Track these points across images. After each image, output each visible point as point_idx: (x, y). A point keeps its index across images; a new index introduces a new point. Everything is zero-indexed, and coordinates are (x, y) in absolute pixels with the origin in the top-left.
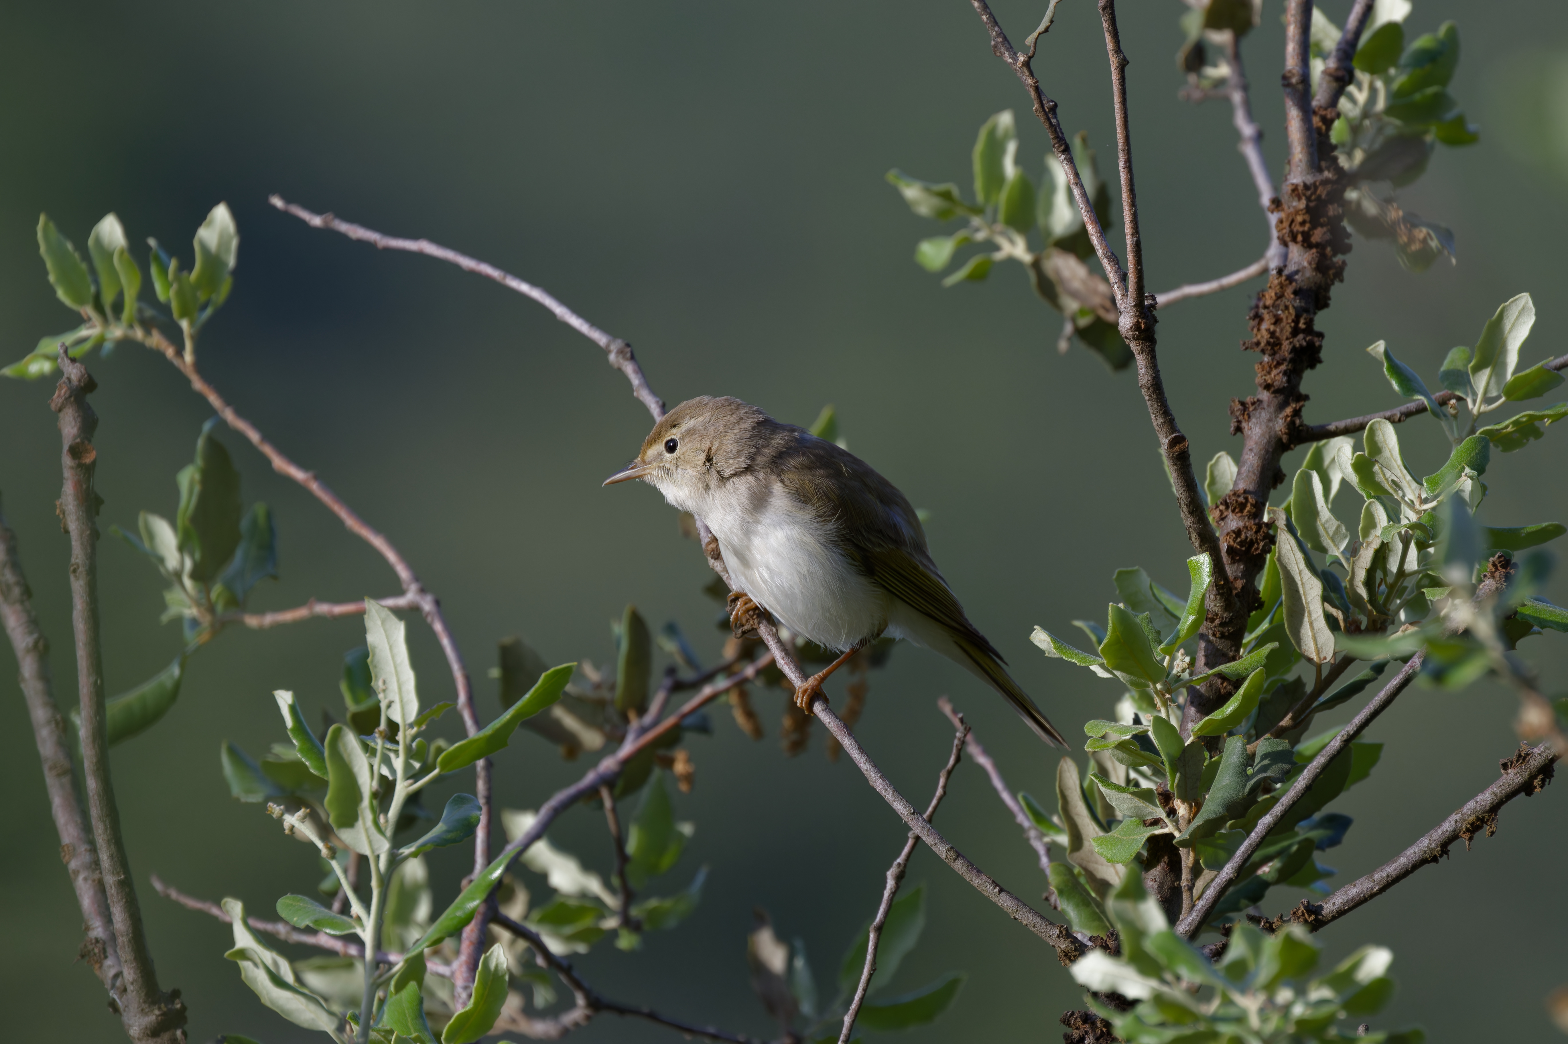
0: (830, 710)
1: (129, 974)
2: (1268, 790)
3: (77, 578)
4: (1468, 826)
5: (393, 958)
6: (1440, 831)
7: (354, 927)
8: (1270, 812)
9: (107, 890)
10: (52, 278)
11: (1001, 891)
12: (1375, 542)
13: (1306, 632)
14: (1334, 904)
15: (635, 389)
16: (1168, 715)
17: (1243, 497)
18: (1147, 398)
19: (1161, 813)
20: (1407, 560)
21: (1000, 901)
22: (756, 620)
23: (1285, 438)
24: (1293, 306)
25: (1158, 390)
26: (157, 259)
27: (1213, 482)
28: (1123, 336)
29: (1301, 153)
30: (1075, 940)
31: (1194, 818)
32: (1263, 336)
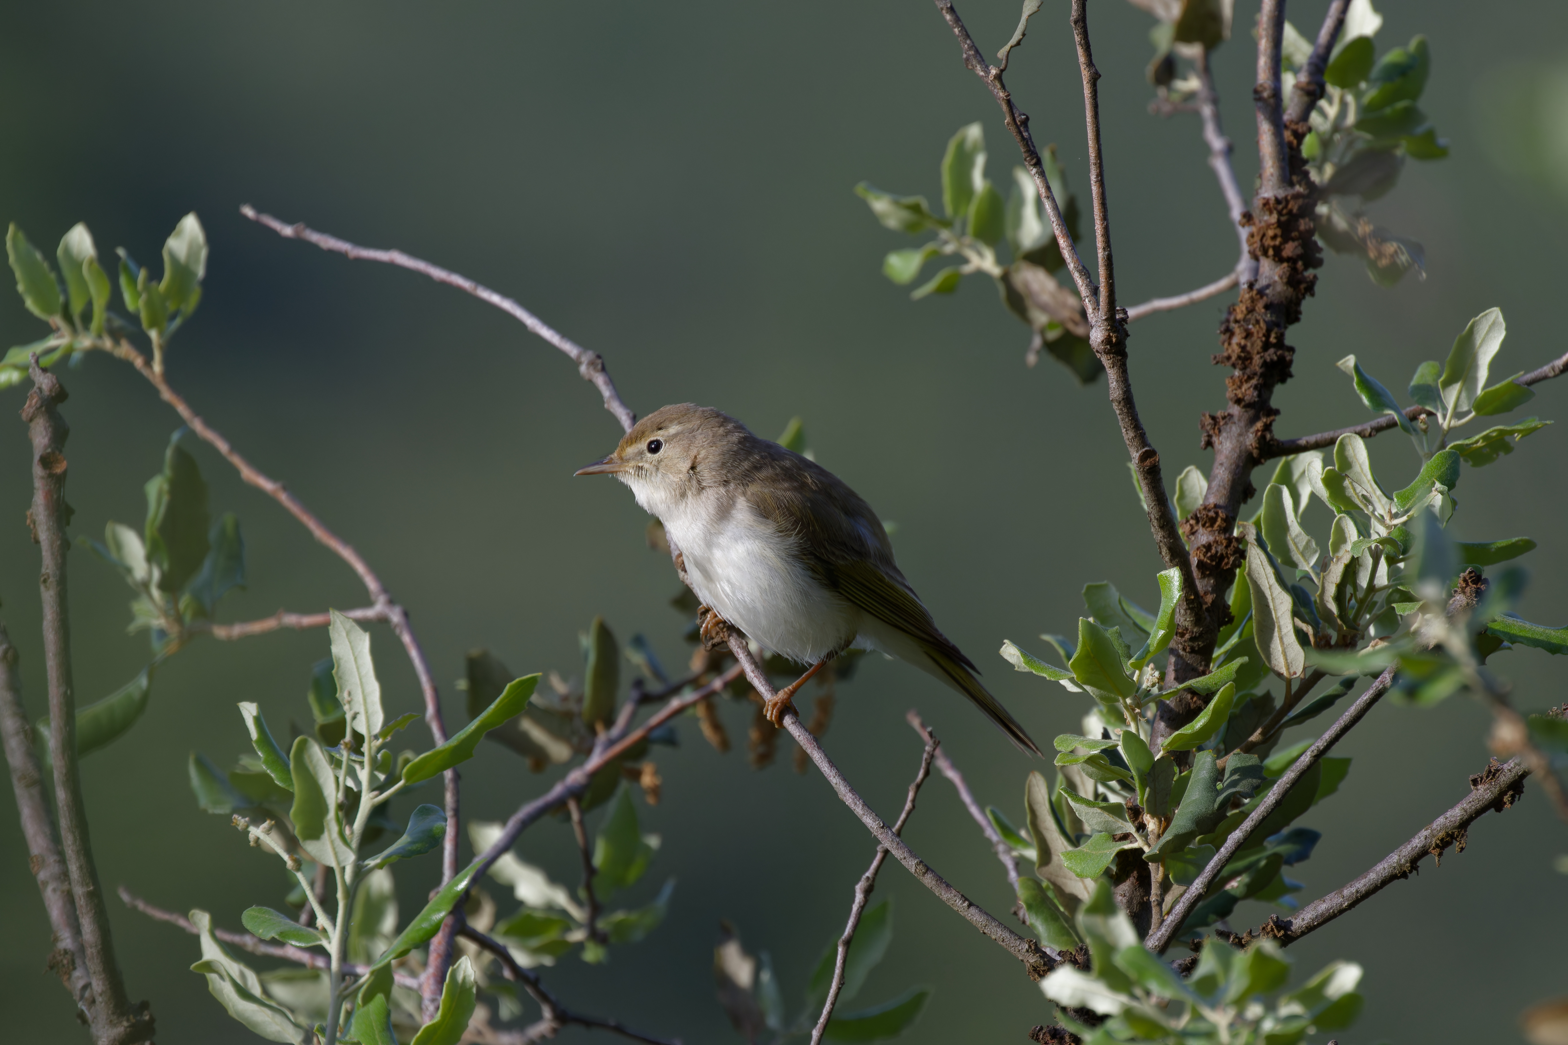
0: (800, 723)
1: (98, 985)
2: (1237, 804)
3: (47, 588)
4: (1438, 842)
5: (360, 970)
6: (1409, 847)
7: (321, 940)
8: (1240, 827)
9: (76, 901)
10: (21, 288)
11: (970, 905)
12: (1345, 557)
13: (1276, 646)
14: (1303, 919)
15: (605, 400)
16: (1138, 730)
17: (1214, 512)
18: (1118, 412)
19: (1130, 828)
20: (1377, 575)
21: (969, 915)
22: (726, 633)
23: (1255, 453)
24: (1264, 320)
25: (1129, 404)
26: (127, 269)
27: (1182, 496)
28: (1094, 350)
29: (1273, 167)
30: (1044, 955)
31: (1163, 833)
32: (1234, 350)
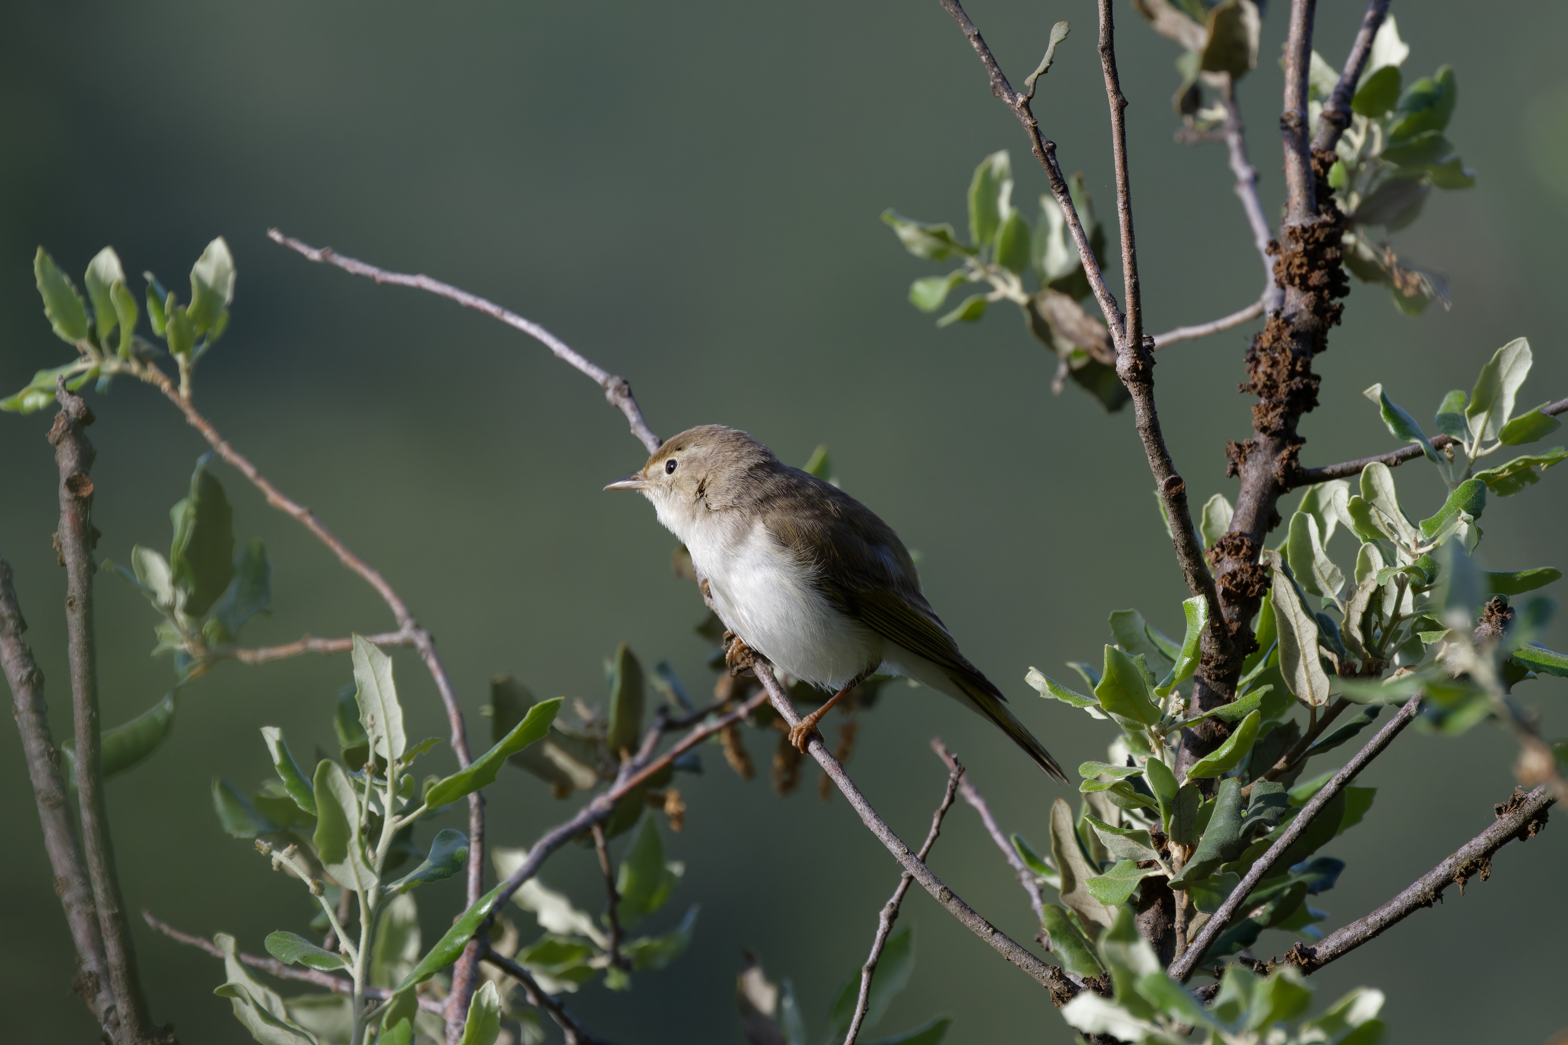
0: (825, 749)
1: (122, 1008)
2: (1261, 832)
3: (73, 611)
4: (1462, 870)
5: (384, 994)
6: (1433, 876)
7: (344, 965)
8: (1265, 855)
9: (101, 924)
10: (48, 312)
11: (994, 932)
12: (1370, 586)
13: (1301, 675)
14: (1327, 947)
15: (632, 426)
16: (1163, 757)
17: (1239, 540)
18: (1144, 439)
19: (1155, 855)
20: (1402, 604)
21: (994, 941)
22: (751, 659)
23: (1281, 481)
24: (1290, 349)
25: (1155, 431)
26: (154, 293)
27: (1208, 524)
28: (1121, 378)
29: (1299, 195)
30: (1068, 982)
31: (1188, 860)
32: (1260, 378)
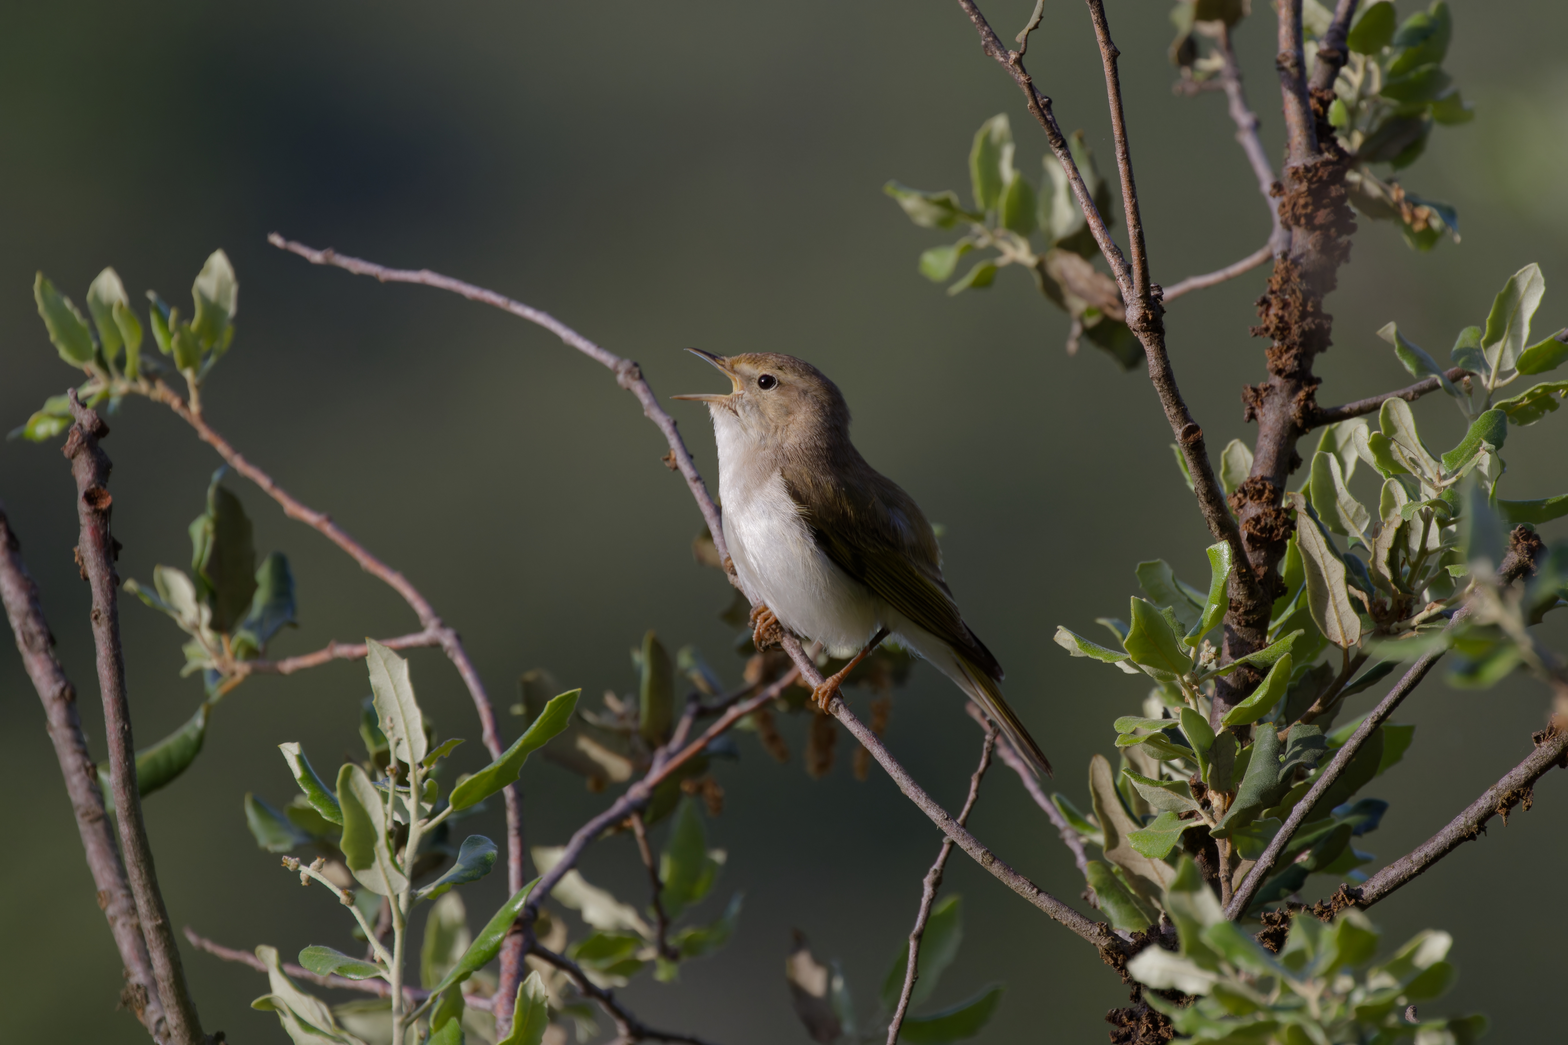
1: (173, 1019)
2: (1301, 776)
3: (99, 625)
4: (1504, 801)
6: (1476, 808)
7: (380, 971)
8: (1305, 798)
9: (145, 935)
10: (53, 337)
11: (1039, 892)
12: (1396, 522)
13: (1331, 615)
14: (1374, 887)
15: (645, 408)
16: (1197, 707)
17: (1261, 484)
18: (1158, 389)
19: (1195, 805)
20: (1429, 538)
21: (1039, 902)
22: (779, 634)
23: (1299, 423)
24: (1300, 290)
25: (1169, 381)
26: (157, 310)
27: (1228, 471)
28: (1131, 329)
29: (1300, 135)
30: (1119, 940)
31: (1228, 808)
32: (1272, 321)
